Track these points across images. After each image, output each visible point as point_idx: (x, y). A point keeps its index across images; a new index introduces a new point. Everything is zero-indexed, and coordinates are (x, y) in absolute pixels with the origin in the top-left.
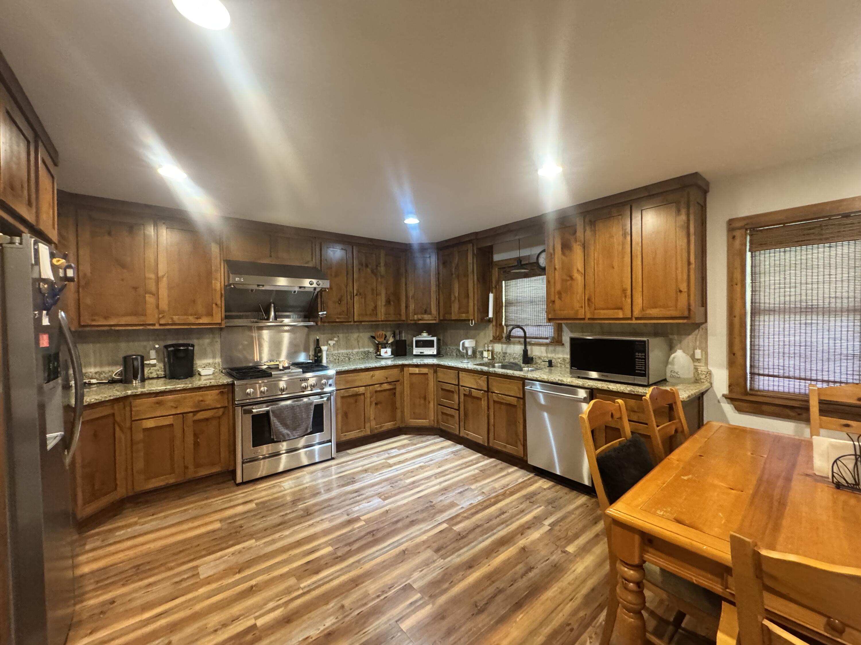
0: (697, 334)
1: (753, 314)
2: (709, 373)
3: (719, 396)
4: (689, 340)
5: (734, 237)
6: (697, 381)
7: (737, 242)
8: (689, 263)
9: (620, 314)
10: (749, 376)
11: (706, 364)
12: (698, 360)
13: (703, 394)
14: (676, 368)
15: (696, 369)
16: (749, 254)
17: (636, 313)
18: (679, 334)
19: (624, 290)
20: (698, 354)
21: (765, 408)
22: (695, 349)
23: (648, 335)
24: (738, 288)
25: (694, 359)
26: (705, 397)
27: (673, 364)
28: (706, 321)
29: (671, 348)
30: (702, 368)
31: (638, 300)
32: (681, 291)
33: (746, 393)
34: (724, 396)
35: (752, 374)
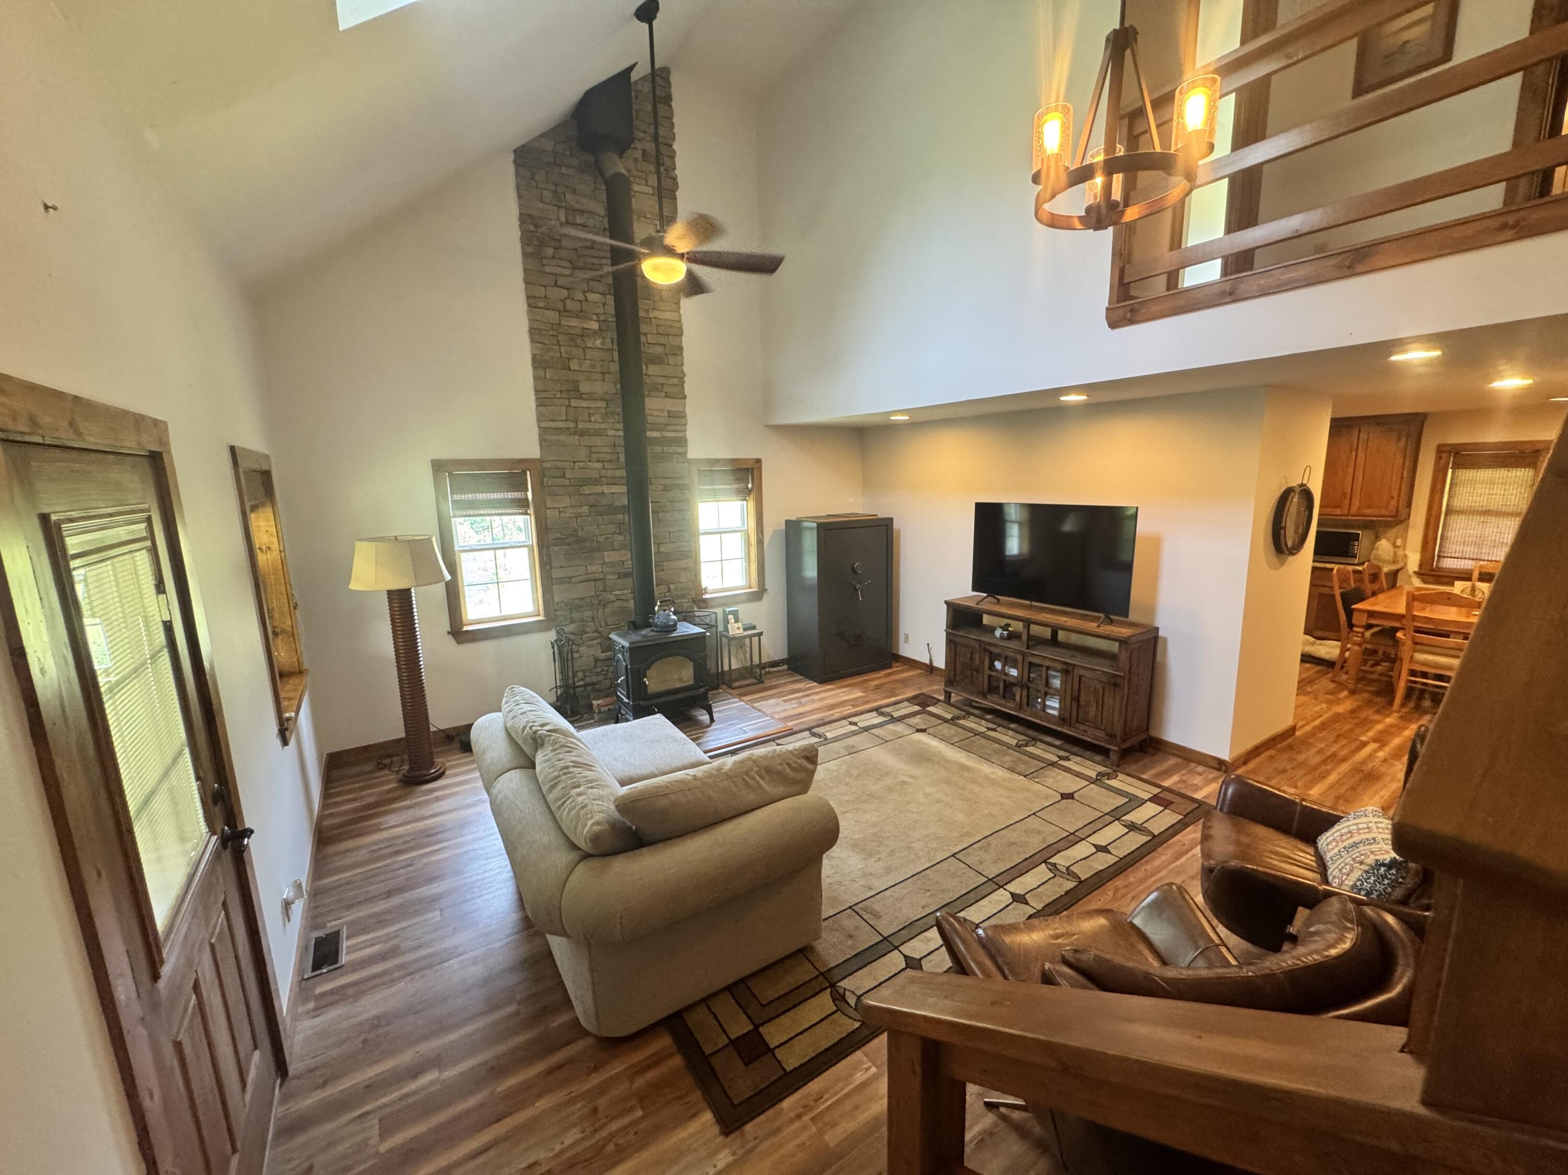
0: (1401, 526)
1: (1446, 514)
2: (1406, 556)
3: (1411, 572)
4: (1393, 532)
5: (1440, 458)
6: (1394, 562)
7: (1442, 462)
8: (1402, 478)
9: (1338, 512)
10: (1436, 558)
11: (1404, 549)
12: (1398, 547)
13: (1398, 571)
14: (1380, 552)
15: (1395, 553)
16: (1450, 471)
17: (1352, 512)
18: (1385, 527)
19: (1344, 494)
20: (1399, 542)
21: (1444, 579)
22: (1396, 538)
23: (1359, 528)
24: (1437, 497)
25: (1395, 546)
26: (1400, 574)
27: (1377, 549)
28: (1409, 518)
29: (1377, 538)
30: (1400, 553)
31: (1356, 502)
32: (1392, 498)
33: (1433, 570)
34: (1415, 572)
35: (1439, 556)
